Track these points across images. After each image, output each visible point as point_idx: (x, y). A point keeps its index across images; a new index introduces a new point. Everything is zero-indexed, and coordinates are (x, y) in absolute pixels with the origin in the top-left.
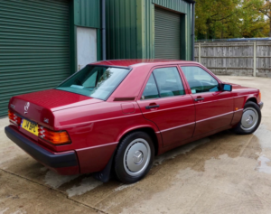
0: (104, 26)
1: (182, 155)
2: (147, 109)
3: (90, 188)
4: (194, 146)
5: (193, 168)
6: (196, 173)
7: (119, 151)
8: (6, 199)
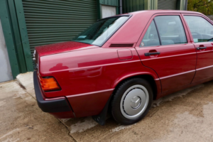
0: (121, 5)
1: (179, 98)
2: (147, 56)
3: (91, 125)
4: (189, 91)
5: (191, 112)
6: (195, 118)
7: (116, 96)
8: (23, 128)
